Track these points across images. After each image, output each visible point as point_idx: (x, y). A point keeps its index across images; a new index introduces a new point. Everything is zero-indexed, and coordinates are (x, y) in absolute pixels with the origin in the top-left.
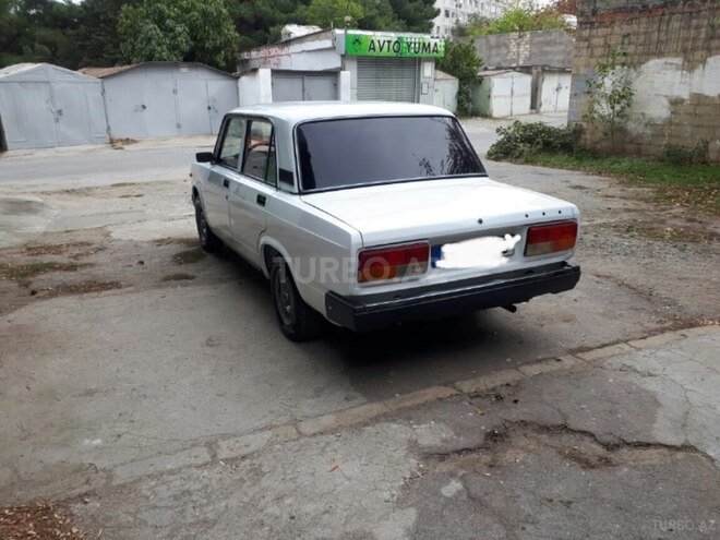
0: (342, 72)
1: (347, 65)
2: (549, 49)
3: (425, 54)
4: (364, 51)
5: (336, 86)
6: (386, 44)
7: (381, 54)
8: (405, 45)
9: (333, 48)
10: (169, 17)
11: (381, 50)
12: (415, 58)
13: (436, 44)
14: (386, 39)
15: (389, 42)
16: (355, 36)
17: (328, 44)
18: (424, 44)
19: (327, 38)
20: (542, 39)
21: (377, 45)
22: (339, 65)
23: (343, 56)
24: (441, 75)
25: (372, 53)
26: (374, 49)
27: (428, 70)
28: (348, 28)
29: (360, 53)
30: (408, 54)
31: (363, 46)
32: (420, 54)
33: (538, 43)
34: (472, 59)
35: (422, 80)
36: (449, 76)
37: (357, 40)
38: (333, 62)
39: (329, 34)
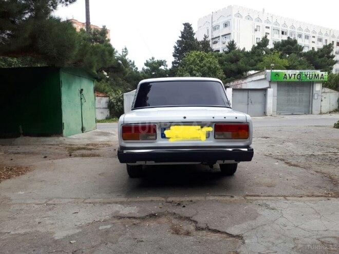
0: (269, 89)
1: (272, 85)
3: (315, 80)
4: (281, 79)
5: (265, 95)
6: (293, 76)
7: (290, 80)
8: (304, 76)
9: (265, 79)
10: (194, 70)
11: (290, 78)
12: (311, 82)
13: (322, 75)
14: (293, 73)
15: (295, 74)
16: (276, 72)
17: (263, 77)
18: (315, 75)
19: (263, 74)
21: (288, 76)
22: (268, 86)
23: (270, 82)
24: (327, 90)
25: (285, 80)
26: (286, 78)
27: (318, 88)
28: (273, 69)
29: (279, 80)
30: (306, 80)
31: (280, 77)
32: (313, 80)
35: (314, 92)
36: (333, 91)
37: (277, 74)
38: (265, 85)
39: (264, 72)
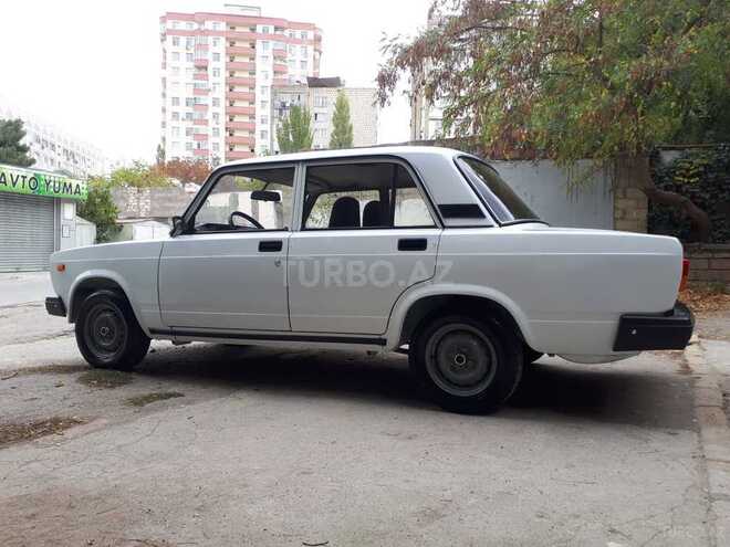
2: (167, 204)
3: (66, 195)
6: (21, 179)
7: (14, 190)
8: (43, 182)
11: (14, 184)
12: (54, 198)
13: (78, 186)
14: (20, 174)
15: (24, 177)
18: (65, 184)
20: (164, 195)
21: (9, 178)
25: (3, 186)
26: (5, 183)
27: (69, 212)
30: (47, 194)
32: (60, 194)
33: (159, 198)
34: (110, 206)
35: (63, 222)
